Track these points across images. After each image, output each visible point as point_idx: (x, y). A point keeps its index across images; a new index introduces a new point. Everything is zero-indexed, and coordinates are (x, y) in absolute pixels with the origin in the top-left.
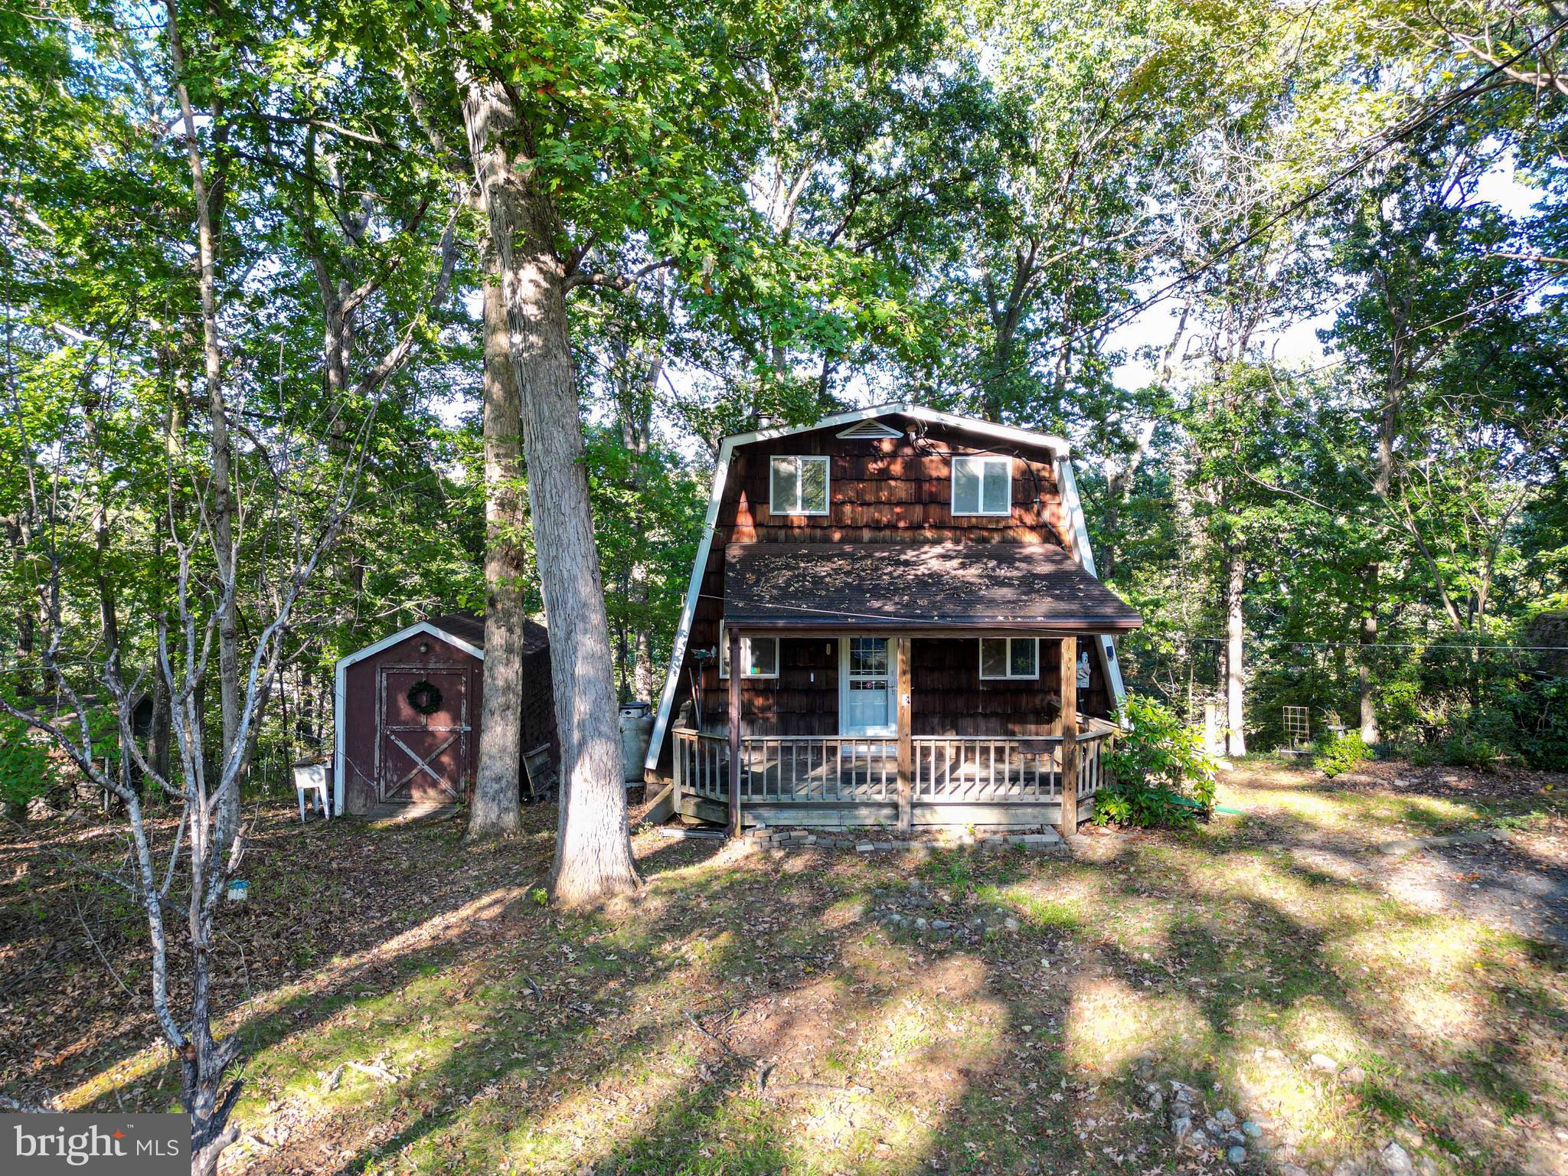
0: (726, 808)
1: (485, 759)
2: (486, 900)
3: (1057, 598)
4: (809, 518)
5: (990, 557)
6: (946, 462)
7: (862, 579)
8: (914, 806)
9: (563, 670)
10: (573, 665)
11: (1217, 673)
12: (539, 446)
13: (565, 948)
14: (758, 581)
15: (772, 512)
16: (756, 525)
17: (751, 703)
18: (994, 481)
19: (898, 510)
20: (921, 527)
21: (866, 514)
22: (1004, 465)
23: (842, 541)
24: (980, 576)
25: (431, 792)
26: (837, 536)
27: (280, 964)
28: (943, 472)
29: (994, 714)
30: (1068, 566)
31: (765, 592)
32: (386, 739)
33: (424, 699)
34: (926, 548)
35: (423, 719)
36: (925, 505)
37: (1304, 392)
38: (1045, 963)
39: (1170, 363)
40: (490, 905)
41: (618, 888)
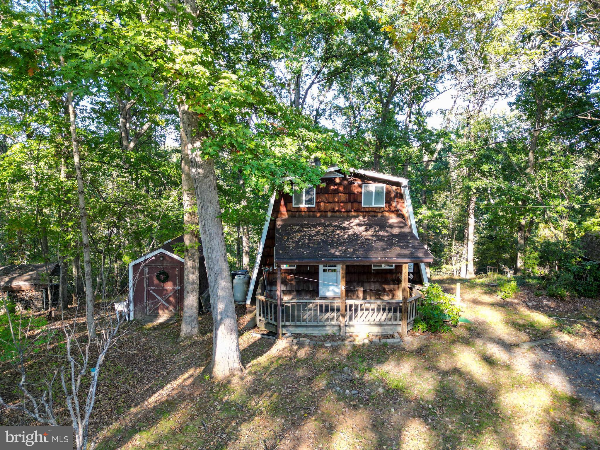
0: (276, 327)
1: (185, 309)
2: (186, 375)
3: (401, 247)
4: (308, 208)
5: (377, 225)
6: (360, 186)
7: (328, 237)
8: (346, 326)
9: (214, 293)
10: (217, 292)
11: (464, 236)
12: (203, 211)
13: (216, 403)
14: (288, 239)
15: (293, 206)
16: (287, 211)
17: (285, 277)
18: (378, 193)
19: (342, 204)
20: (351, 211)
21: (329, 206)
22: (382, 188)
23: (320, 217)
24: (372, 236)
25: (166, 311)
26: (318, 215)
27: (112, 412)
28: (359, 190)
29: (377, 281)
30: (406, 230)
31: (291, 245)
32: (148, 292)
33: (163, 276)
34: (352, 220)
35: (162, 284)
36: (352, 203)
37: (502, 124)
38: (393, 410)
39: (449, 117)
40: (189, 378)
41: (235, 373)
